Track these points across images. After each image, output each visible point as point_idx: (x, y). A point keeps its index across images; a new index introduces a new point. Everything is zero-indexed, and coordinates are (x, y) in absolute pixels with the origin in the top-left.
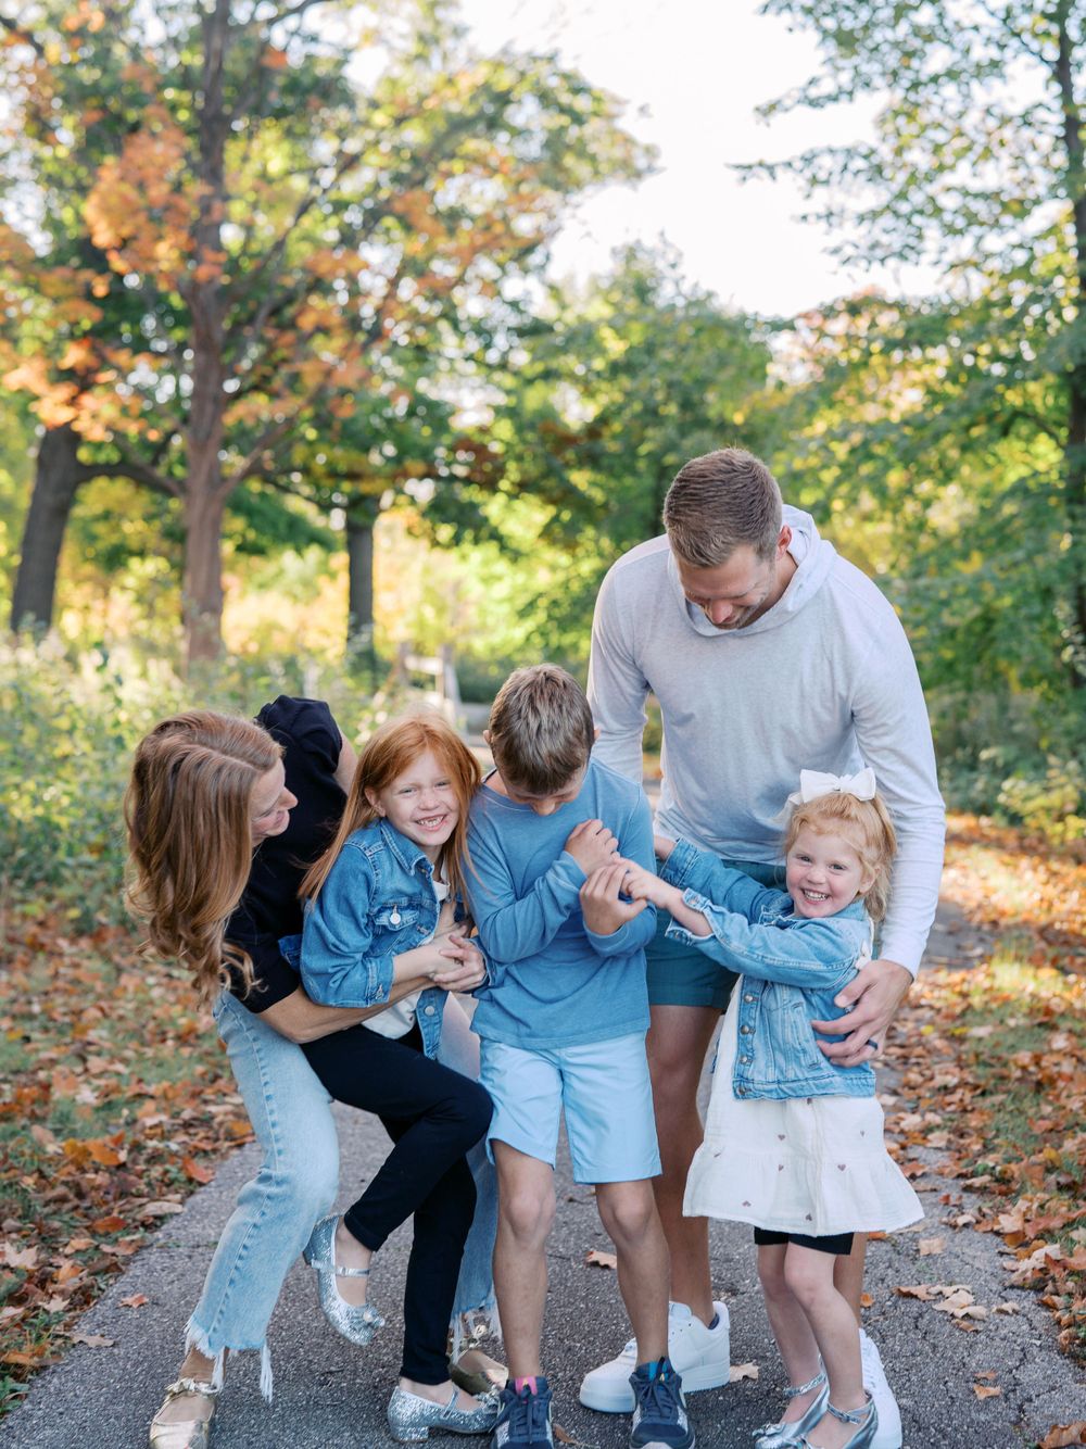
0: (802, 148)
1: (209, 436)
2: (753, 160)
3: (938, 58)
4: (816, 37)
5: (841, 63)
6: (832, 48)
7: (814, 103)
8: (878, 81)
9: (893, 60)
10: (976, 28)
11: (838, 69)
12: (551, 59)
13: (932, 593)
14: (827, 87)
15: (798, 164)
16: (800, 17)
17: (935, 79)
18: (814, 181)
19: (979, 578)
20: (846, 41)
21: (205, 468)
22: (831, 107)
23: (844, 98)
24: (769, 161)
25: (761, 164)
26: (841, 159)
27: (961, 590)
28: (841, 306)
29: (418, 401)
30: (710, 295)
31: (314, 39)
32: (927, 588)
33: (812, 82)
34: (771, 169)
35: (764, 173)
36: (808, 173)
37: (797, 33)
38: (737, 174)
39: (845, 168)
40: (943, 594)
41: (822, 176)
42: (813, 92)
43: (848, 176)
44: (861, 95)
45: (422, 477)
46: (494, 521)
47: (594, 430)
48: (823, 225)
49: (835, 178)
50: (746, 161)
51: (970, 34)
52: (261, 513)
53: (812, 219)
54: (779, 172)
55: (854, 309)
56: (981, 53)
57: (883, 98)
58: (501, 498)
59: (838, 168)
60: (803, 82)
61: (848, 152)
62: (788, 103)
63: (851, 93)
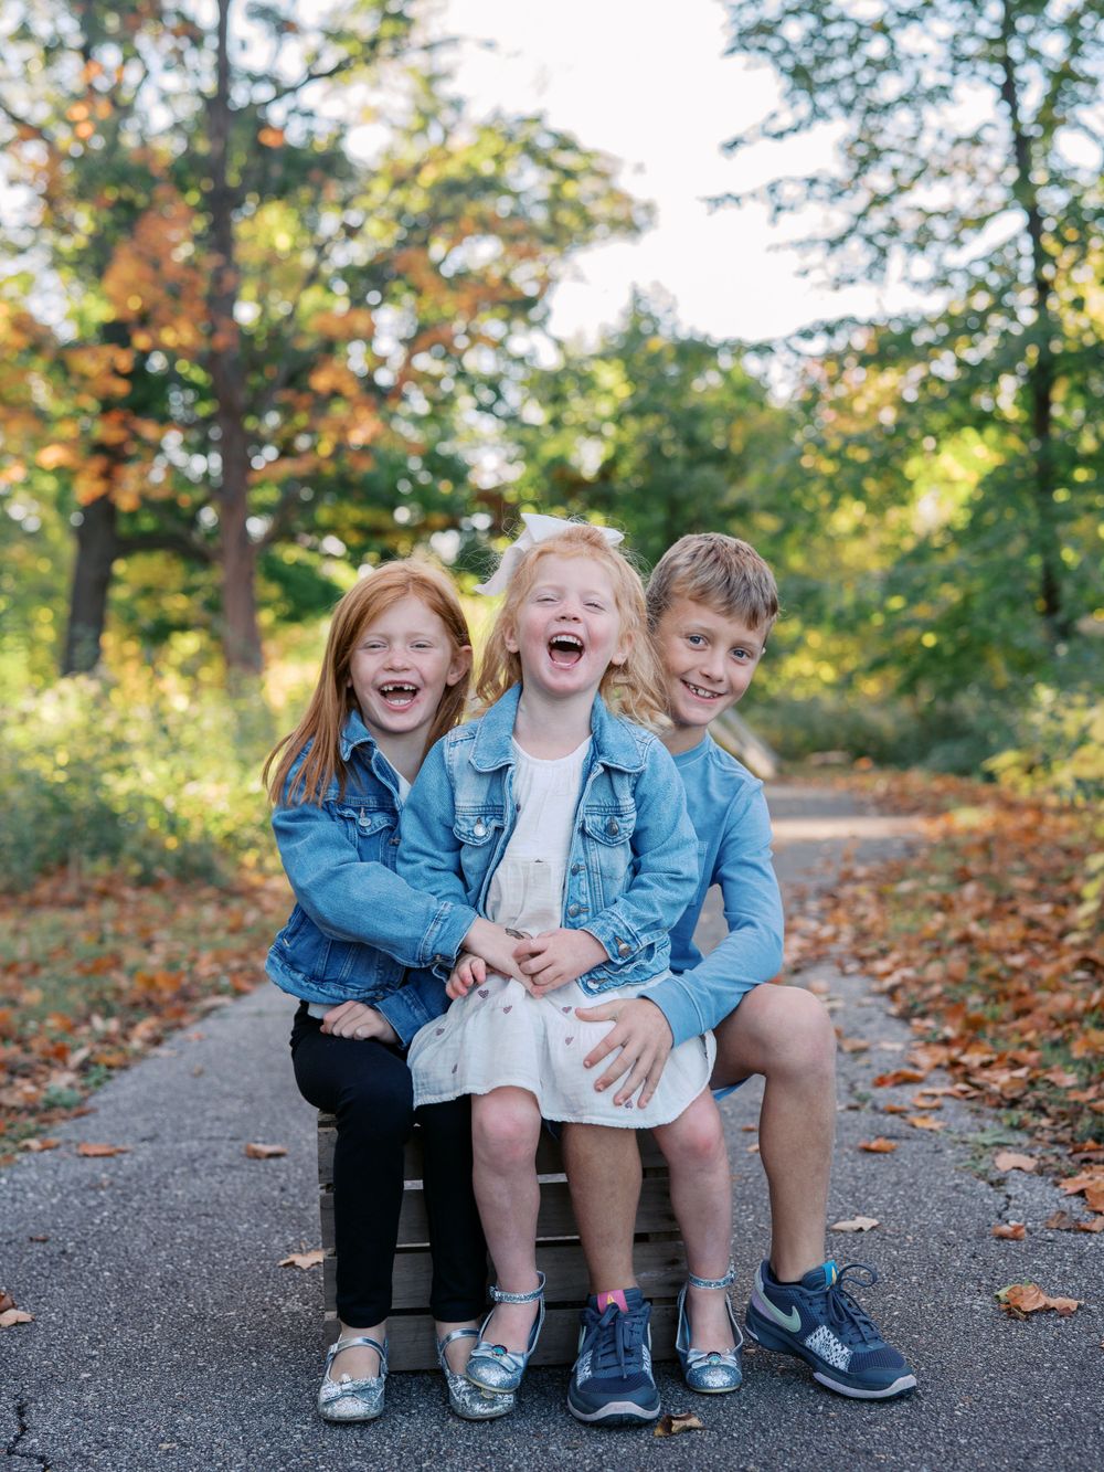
0: (766, 179)
1: (237, 498)
2: (720, 193)
3: (890, 87)
4: (772, 73)
5: (797, 96)
7: (780, 135)
8: (837, 112)
9: (848, 93)
10: (925, 57)
11: (794, 103)
12: (537, 120)
14: (786, 120)
15: (766, 193)
16: (755, 55)
17: (888, 106)
18: (779, 209)
20: (801, 76)
22: (791, 139)
23: (802, 129)
24: (736, 191)
25: (729, 195)
26: (804, 188)
31: (312, 116)
33: (774, 116)
35: (734, 202)
36: (772, 202)
37: (753, 70)
39: (809, 195)
41: (785, 203)
42: (776, 126)
44: (820, 127)
47: (604, 474)
49: (798, 205)
50: (713, 196)
51: (920, 63)
54: (745, 202)
56: (931, 79)
57: (841, 127)
59: (800, 195)
60: (762, 118)
61: (810, 181)
62: (749, 137)
63: (808, 123)
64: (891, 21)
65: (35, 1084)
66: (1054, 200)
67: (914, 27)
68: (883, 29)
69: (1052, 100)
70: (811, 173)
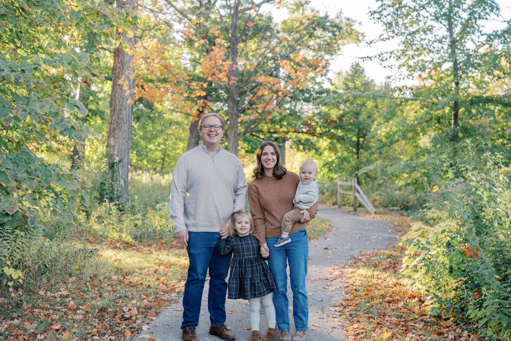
0: (379, 53)
1: (234, 124)
2: (366, 56)
5: (388, 30)
6: (384, 27)
7: (383, 40)
10: (427, 17)
11: (388, 32)
12: (326, 17)
14: (385, 36)
15: (378, 57)
16: (377, 20)
17: (414, 33)
20: (389, 25)
23: (391, 38)
24: (370, 56)
26: (389, 55)
30: (372, 80)
33: (381, 35)
34: (370, 58)
36: (380, 58)
37: (376, 23)
41: (384, 59)
42: (381, 38)
43: (391, 58)
44: (395, 38)
45: (294, 132)
46: (314, 144)
47: (341, 118)
49: (388, 59)
51: (426, 19)
52: (252, 141)
54: (372, 59)
56: (429, 23)
57: (403, 38)
58: (316, 138)
59: (388, 57)
60: (378, 35)
61: (391, 53)
62: (375, 41)
63: (393, 37)
64: (418, 8)
65: (169, 295)
66: (461, 58)
67: (424, 10)
68: (415, 10)
70: (391, 51)
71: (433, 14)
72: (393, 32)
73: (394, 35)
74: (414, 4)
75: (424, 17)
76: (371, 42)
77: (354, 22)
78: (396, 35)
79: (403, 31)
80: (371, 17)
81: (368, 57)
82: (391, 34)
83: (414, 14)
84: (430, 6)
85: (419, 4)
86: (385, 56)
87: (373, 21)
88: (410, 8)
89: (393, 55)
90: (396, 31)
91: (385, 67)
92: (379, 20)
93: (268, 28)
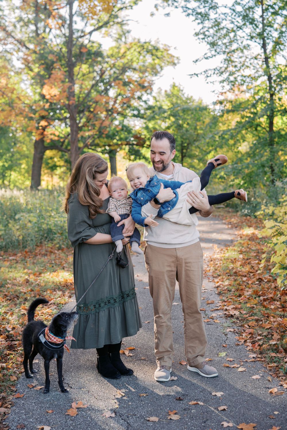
0: (204, 70)
1: (75, 140)
2: (193, 73)
3: (235, 46)
4: (206, 43)
5: (212, 49)
6: (208, 46)
7: (207, 58)
8: (222, 53)
10: (244, 37)
11: (211, 51)
12: (149, 43)
13: (237, 168)
14: (209, 55)
15: (203, 73)
16: (201, 40)
17: (234, 51)
18: (208, 76)
19: (248, 164)
20: (213, 44)
21: (74, 147)
22: (210, 59)
24: (197, 73)
26: (213, 71)
27: (244, 167)
28: (218, 102)
29: (124, 126)
31: (93, 42)
32: (236, 167)
33: (206, 54)
34: (197, 75)
35: (196, 76)
36: (206, 75)
37: (201, 43)
38: (190, 76)
39: (214, 73)
40: (240, 168)
41: (209, 75)
42: (206, 56)
43: (215, 75)
44: (218, 56)
45: (126, 145)
46: (143, 154)
48: (212, 84)
49: (212, 75)
50: (191, 74)
51: (243, 39)
53: (209, 83)
54: (199, 75)
55: (221, 103)
56: (245, 43)
57: (223, 57)
58: (145, 148)
59: (212, 73)
60: (203, 54)
61: (214, 69)
62: (200, 59)
63: (215, 56)
64: (235, 29)
66: (274, 73)
67: (241, 31)
68: (234, 31)
69: (274, 48)
70: (215, 68)
71: (249, 34)
72: (216, 51)
73: (216, 53)
74: (232, 26)
75: (241, 37)
76: (197, 61)
77: (169, 47)
78: (218, 53)
79: (224, 50)
80: (197, 38)
81: (195, 74)
82: (213, 53)
83: (232, 35)
84: (245, 27)
85: (237, 26)
86: (210, 72)
87: (198, 41)
88: (228, 29)
89: (216, 72)
90: (218, 50)
91: (207, 83)
92: (204, 41)
93: (98, 54)
